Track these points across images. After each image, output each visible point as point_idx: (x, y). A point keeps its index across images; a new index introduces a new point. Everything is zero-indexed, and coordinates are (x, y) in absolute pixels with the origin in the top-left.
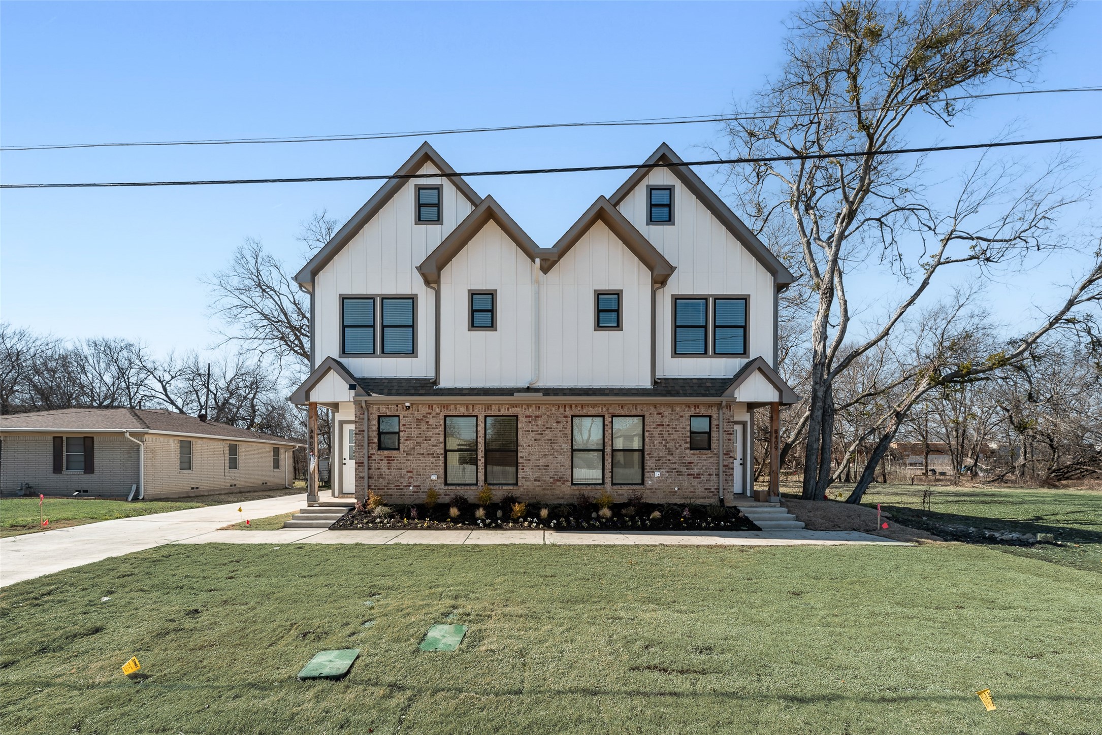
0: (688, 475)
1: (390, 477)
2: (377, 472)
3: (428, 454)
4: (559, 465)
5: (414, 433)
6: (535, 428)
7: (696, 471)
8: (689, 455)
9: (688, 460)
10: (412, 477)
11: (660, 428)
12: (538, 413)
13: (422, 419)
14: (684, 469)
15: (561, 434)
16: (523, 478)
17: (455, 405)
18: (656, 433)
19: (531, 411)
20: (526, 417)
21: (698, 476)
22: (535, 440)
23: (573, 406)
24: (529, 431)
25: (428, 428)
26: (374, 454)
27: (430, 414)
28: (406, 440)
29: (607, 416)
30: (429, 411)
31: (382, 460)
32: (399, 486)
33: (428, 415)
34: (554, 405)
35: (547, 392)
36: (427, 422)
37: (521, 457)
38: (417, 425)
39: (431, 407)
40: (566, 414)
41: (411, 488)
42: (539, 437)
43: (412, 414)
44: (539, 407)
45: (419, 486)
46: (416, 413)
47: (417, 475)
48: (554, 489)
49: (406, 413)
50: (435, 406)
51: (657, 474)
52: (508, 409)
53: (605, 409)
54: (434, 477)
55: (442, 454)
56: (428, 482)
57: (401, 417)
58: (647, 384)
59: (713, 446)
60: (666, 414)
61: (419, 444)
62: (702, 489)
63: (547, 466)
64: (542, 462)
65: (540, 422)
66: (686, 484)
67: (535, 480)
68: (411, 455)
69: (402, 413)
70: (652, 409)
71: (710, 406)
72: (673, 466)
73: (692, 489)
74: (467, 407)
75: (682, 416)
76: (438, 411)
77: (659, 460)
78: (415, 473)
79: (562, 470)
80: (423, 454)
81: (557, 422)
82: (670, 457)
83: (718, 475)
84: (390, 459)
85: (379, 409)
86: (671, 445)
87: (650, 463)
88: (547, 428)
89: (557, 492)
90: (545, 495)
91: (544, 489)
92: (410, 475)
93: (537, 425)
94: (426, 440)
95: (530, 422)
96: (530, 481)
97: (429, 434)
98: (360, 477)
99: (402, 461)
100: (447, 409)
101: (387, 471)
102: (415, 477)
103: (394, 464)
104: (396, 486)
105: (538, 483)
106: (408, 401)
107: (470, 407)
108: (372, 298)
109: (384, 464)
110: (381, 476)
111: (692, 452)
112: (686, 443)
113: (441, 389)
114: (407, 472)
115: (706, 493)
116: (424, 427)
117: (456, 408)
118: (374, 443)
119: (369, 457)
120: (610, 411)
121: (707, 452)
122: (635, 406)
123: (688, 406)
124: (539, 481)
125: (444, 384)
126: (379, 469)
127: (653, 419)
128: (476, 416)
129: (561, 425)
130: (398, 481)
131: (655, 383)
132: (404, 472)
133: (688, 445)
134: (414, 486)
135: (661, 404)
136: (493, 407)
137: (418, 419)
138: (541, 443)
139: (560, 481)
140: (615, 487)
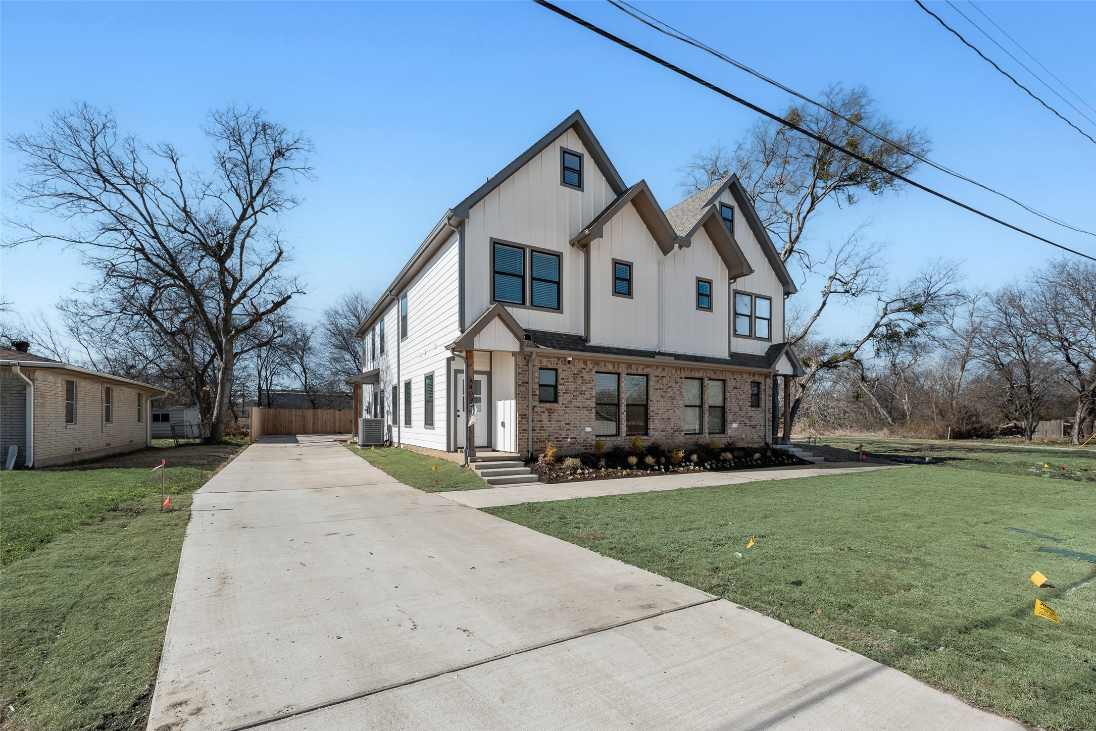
0: (750, 426)
1: (551, 430)
2: (539, 424)
3: (583, 407)
4: (677, 418)
5: (572, 387)
6: (661, 387)
7: (753, 423)
8: (750, 411)
9: (750, 415)
10: (569, 429)
11: (735, 390)
12: (663, 374)
13: (577, 374)
14: (747, 422)
15: (678, 393)
16: (653, 429)
17: (605, 362)
18: (733, 394)
19: (659, 372)
20: (656, 376)
21: (754, 427)
22: (662, 396)
23: (686, 369)
24: (657, 389)
25: (582, 383)
26: (536, 407)
27: (585, 369)
28: (565, 393)
29: (706, 379)
30: (584, 366)
31: (543, 412)
32: (558, 438)
33: (583, 370)
34: (674, 367)
35: (678, 357)
36: (582, 377)
37: (652, 411)
38: (574, 379)
39: (585, 362)
40: (681, 376)
41: (569, 440)
42: (664, 394)
43: (569, 368)
44: (664, 369)
45: (575, 438)
46: (573, 367)
47: (574, 427)
48: (674, 438)
49: (565, 367)
50: (588, 362)
51: (735, 425)
52: (643, 369)
53: (705, 374)
54: (588, 429)
55: (594, 408)
56: (583, 434)
57: (560, 371)
58: (725, 355)
59: (762, 404)
60: (738, 380)
61: (575, 397)
62: (756, 436)
63: (670, 419)
64: (666, 416)
65: (664, 382)
66: (749, 432)
67: (662, 431)
68: (568, 407)
69: (561, 367)
70: (731, 376)
71: (761, 375)
72: (742, 419)
73: (752, 437)
74: (614, 364)
75: (746, 382)
76: (591, 366)
77: (734, 415)
78: (572, 425)
79: (679, 422)
80: (579, 407)
81: (676, 382)
82: (741, 413)
83: (765, 426)
84: (550, 412)
85: (541, 361)
86: (741, 403)
87: (729, 417)
88: (669, 387)
89: (676, 441)
90: (668, 443)
91: (667, 439)
92: (568, 427)
93: (663, 384)
94: (581, 394)
95: (658, 381)
96: (658, 431)
97: (584, 388)
98: (524, 430)
99: (561, 414)
100: (598, 365)
101: (548, 424)
102: (572, 429)
103: (554, 416)
104: (556, 438)
105: (663, 433)
106: (570, 356)
107: (616, 365)
108: (522, 248)
109: (545, 416)
110: (542, 428)
111: (752, 409)
112: (749, 402)
113: (590, 346)
114: (566, 424)
115: (759, 440)
116: (580, 381)
117: (605, 366)
118: (536, 395)
119: (533, 409)
120: (708, 376)
121: (758, 409)
122: (722, 371)
123: (750, 374)
124: (664, 431)
125: (594, 341)
126: (541, 421)
127: (730, 384)
128: (619, 374)
129: (678, 384)
130: (557, 433)
131: (732, 355)
132: (563, 424)
133: (750, 404)
134: (571, 438)
135: (736, 372)
136: (633, 366)
137: (574, 374)
138: (666, 399)
139: (677, 431)
140: (711, 436)
